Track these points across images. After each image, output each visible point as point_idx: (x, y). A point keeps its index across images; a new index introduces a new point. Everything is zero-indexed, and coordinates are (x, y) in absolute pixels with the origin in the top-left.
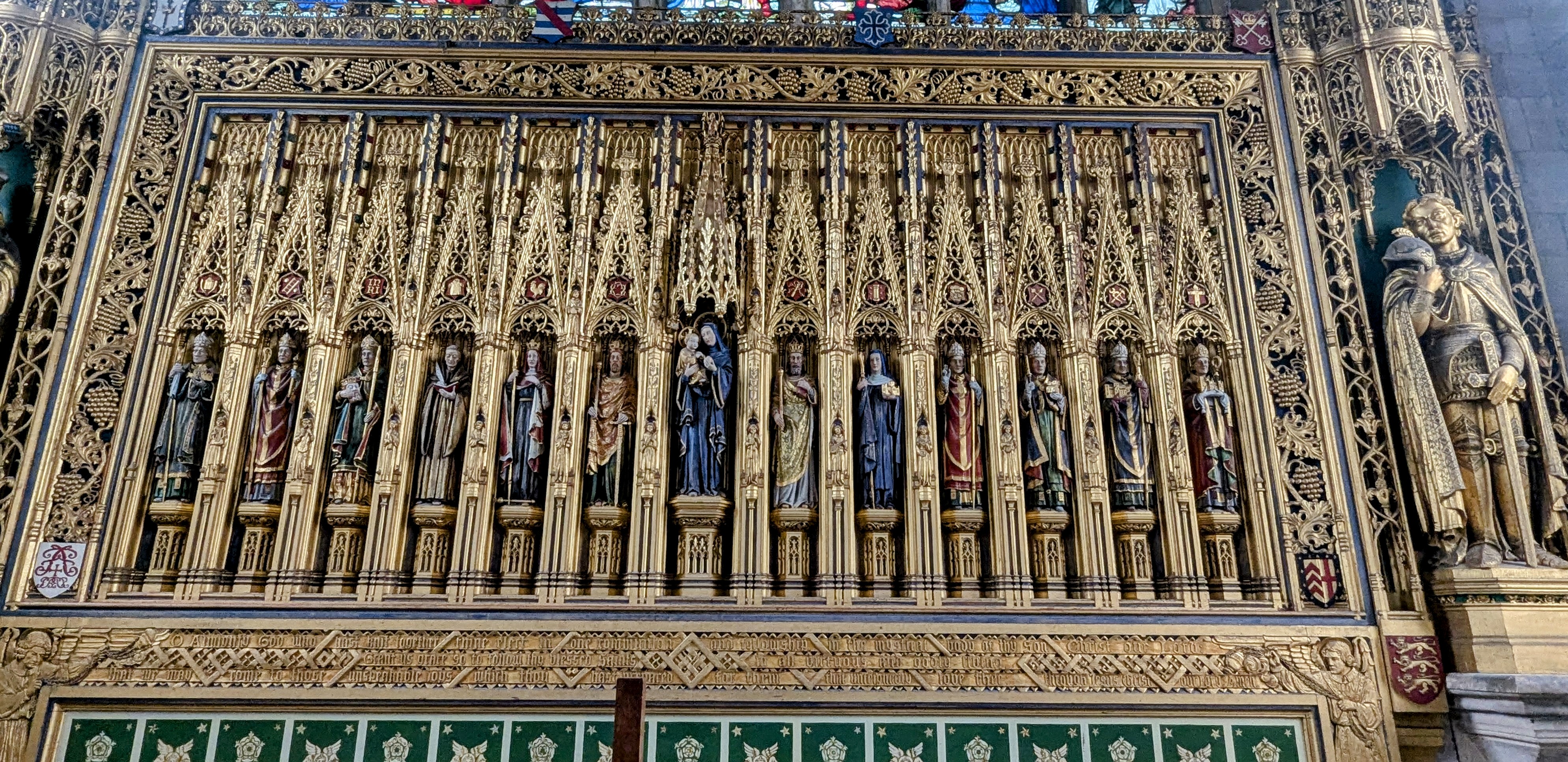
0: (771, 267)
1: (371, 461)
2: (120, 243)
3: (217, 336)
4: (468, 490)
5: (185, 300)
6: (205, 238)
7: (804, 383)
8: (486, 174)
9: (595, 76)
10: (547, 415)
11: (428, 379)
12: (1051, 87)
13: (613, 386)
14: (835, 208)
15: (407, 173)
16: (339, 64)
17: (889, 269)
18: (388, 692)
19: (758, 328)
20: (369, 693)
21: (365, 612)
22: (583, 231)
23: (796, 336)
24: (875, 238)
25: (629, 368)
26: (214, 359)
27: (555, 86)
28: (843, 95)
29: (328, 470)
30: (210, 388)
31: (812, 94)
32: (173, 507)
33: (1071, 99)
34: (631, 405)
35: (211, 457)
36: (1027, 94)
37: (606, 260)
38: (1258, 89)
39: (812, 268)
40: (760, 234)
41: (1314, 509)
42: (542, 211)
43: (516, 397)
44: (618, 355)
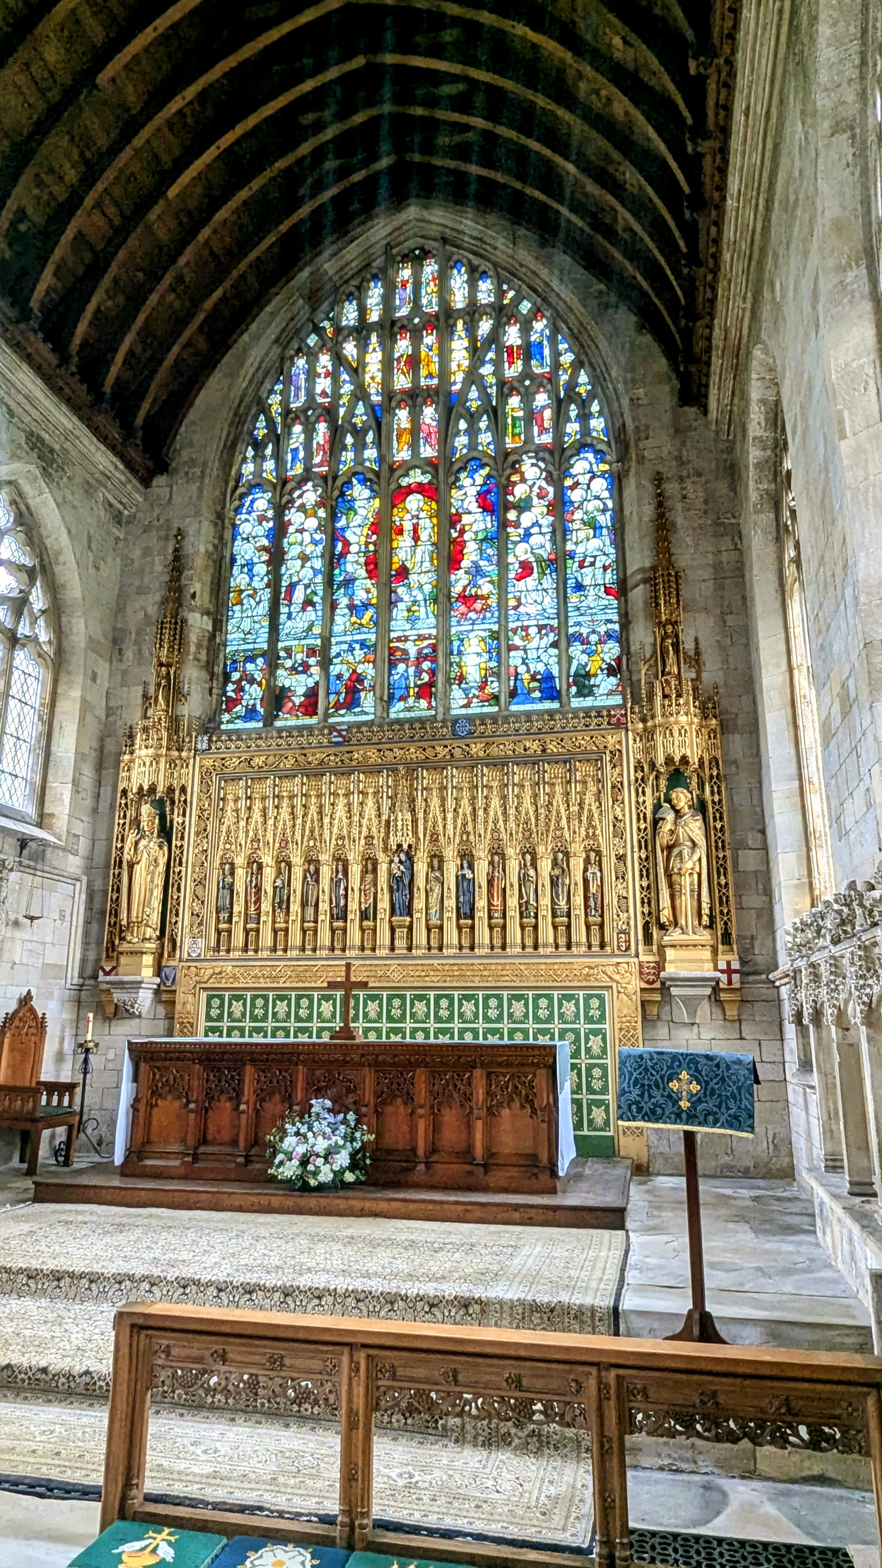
0: (425, 829)
1: (288, 908)
2: (197, 834)
3: (232, 865)
4: (321, 918)
5: (221, 853)
6: (224, 828)
7: (438, 874)
8: (319, 796)
9: (357, 755)
10: (346, 889)
11: (305, 878)
12: (535, 747)
13: (369, 877)
14: (450, 804)
15: (291, 797)
16: (263, 758)
17: (470, 828)
18: (300, 985)
19: (420, 854)
20: (294, 985)
21: (290, 959)
22: (356, 819)
23: (435, 856)
24: (465, 815)
25: (375, 870)
26: (232, 874)
27: (342, 761)
28: (452, 756)
29: (274, 911)
30: (232, 884)
31: (440, 757)
32: (225, 926)
33: (544, 751)
34: (375, 885)
35: (236, 909)
36: (525, 750)
37: (364, 829)
38: (620, 742)
39: (440, 829)
40: (421, 816)
41: (624, 916)
42: (340, 811)
43: (335, 883)
44: (370, 866)
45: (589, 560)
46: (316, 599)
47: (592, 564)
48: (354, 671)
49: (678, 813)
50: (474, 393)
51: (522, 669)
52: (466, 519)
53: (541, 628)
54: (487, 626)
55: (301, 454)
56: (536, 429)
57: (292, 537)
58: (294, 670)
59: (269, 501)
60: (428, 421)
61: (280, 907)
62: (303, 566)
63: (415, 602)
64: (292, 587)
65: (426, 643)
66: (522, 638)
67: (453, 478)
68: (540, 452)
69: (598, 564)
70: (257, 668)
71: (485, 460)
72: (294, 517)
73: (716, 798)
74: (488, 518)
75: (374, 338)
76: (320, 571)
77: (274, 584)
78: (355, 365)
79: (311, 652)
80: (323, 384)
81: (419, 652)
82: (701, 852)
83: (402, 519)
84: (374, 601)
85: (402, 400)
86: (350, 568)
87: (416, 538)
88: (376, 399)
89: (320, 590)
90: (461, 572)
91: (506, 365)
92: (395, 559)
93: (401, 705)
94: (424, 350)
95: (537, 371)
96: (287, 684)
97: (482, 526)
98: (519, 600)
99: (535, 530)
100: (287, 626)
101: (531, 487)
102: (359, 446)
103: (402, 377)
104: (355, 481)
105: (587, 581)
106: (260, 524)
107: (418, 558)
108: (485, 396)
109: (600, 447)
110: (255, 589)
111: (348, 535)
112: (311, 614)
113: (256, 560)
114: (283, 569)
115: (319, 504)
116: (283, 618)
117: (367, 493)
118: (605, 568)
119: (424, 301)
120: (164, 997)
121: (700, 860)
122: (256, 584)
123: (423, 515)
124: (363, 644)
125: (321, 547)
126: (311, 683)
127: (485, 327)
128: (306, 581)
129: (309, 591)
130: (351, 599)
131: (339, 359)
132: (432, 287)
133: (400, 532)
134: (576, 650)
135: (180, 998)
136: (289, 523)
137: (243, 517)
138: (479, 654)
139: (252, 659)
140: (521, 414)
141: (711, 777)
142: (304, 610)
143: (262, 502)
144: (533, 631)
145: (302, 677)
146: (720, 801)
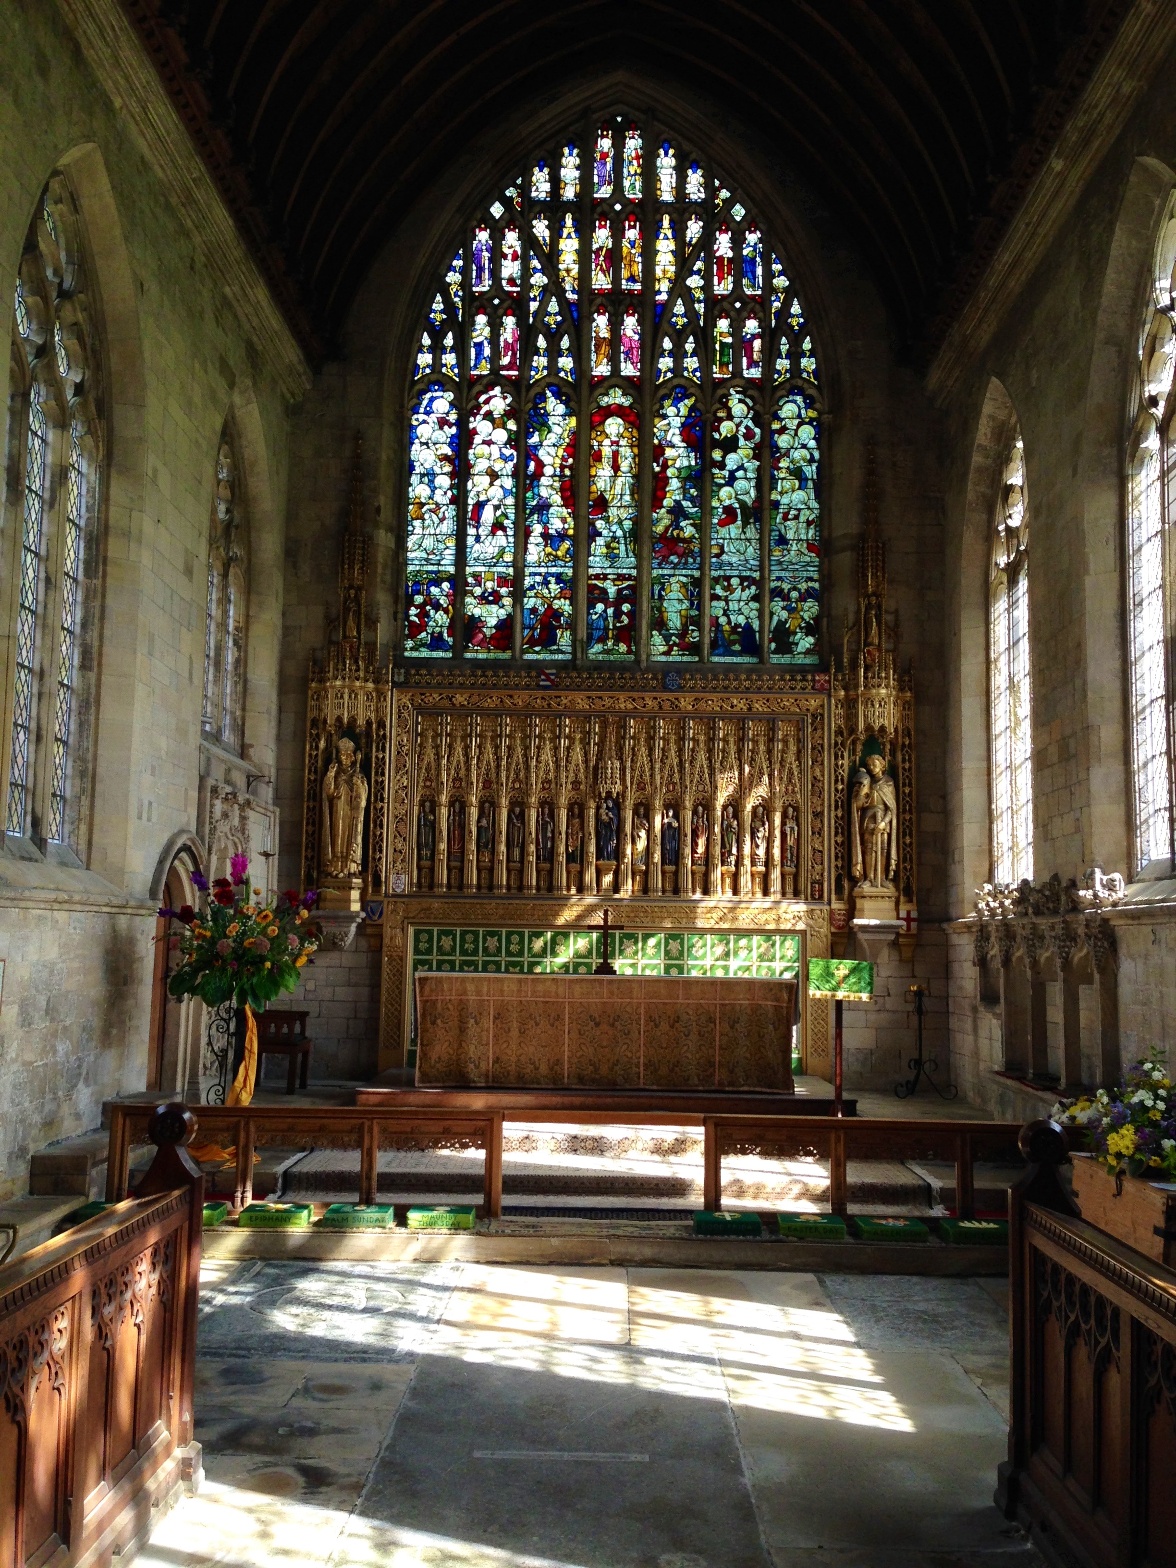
0: (632, 777)
1: (493, 847)
2: (398, 770)
3: (433, 802)
4: (527, 858)
5: (421, 789)
6: (424, 764)
7: (644, 821)
8: (524, 738)
9: (565, 701)
10: (553, 832)
11: (510, 819)
12: (742, 705)
13: (576, 821)
14: (657, 753)
15: (494, 738)
17: (676, 779)
19: (628, 801)
21: (501, 898)
22: (563, 763)
23: (641, 804)
24: (672, 766)
25: (582, 816)
26: (434, 811)
27: (549, 705)
28: (660, 708)
29: (478, 850)
30: (434, 822)
31: (648, 707)
32: (428, 863)
33: (750, 709)
34: (583, 829)
36: (732, 707)
37: (572, 774)
38: (822, 706)
39: (647, 778)
40: (629, 764)
41: (818, 868)
42: (547, 755)
43: (542, 826)
44: (577, 810)
45: (793, 512)
46: (506, 523)
47: (796, 517)
48: (550, 606)
49: (874, 780)
50: (679, 308)
51: (723, 620)
52: (669, 453)
53: (743, 579)
54: (689, 572)
55: (487, 351)
56: (745, 360)
57: (478, 449)
58: (484, 599)
59: (451, 403)
60: (629, 333)
61: (486, 847)
62: (491, 484)
63: (614, 538)
64: (480, 506)
65: (626, 584)
66: (725, 589)
67: (657, 406)
68: (749, 388)
69: (802, 518)
70: (441, 592)
71: (692, 390)
72: (481, 426)
73: (907, 765)
74: (692, 455)
75: (569, 220)
76: (511, 492)
77: (459, 499)
78: (546, 250)
79: (502, 580)
80: (510, 268)
81: (619, 591)
82: (892, 816)
83: (600, 444)
84: (571, 532)
85: (602, 305)
86: (544, 492)
87: (616, 467)
88: (571, 297)
89: (511, 512)
90: (663, 510)
91: (716, 279)
92: (594, 488)
93: (598, 647)
94: (625, 244)
95: (749, 292)
96: (477, 612)
97: (686, 463)
98: (722, 547)
99: (740, 474)
100: (475, 550)
101: (738, 425)
102: (554, 352)
103: (601, 275)
104: (549, 394)
105: (790, 535)
106: (441, 428)
107: (618, 489)
108: (690, 313)
109: (811, 391)
110: (437, 504)
111: (542, 454)
112: (500, 539)
113: (437, 470)
114: (470, 485)
115: (508, 414)
116: (470, 540)
117: (561, 409)
118: (809, 523)
119: (626, 183)
120: (369, 931)
121: (891, 822)
122: (439, 497)
123: (623, 442)
124: (559, 578)
125: (511, 464)
126: (502, 614)
127: (694, 229)
128: (495, 502)
129: (499, 513)
130: (546, 528)
131: (529, 240)
132: (634, 168)
133: (598, 457)
134: (778, 608)
135: (387, 931)
136: (474, 432)
137: (422, 417)
138: (680, 601)
139: (437, 583)
140: (729, 340)
141: (904, 745)
142: (493, 533)
143: (442, 402)
144: (735, 581)
145: (494, 608)
146: (910, 768)
